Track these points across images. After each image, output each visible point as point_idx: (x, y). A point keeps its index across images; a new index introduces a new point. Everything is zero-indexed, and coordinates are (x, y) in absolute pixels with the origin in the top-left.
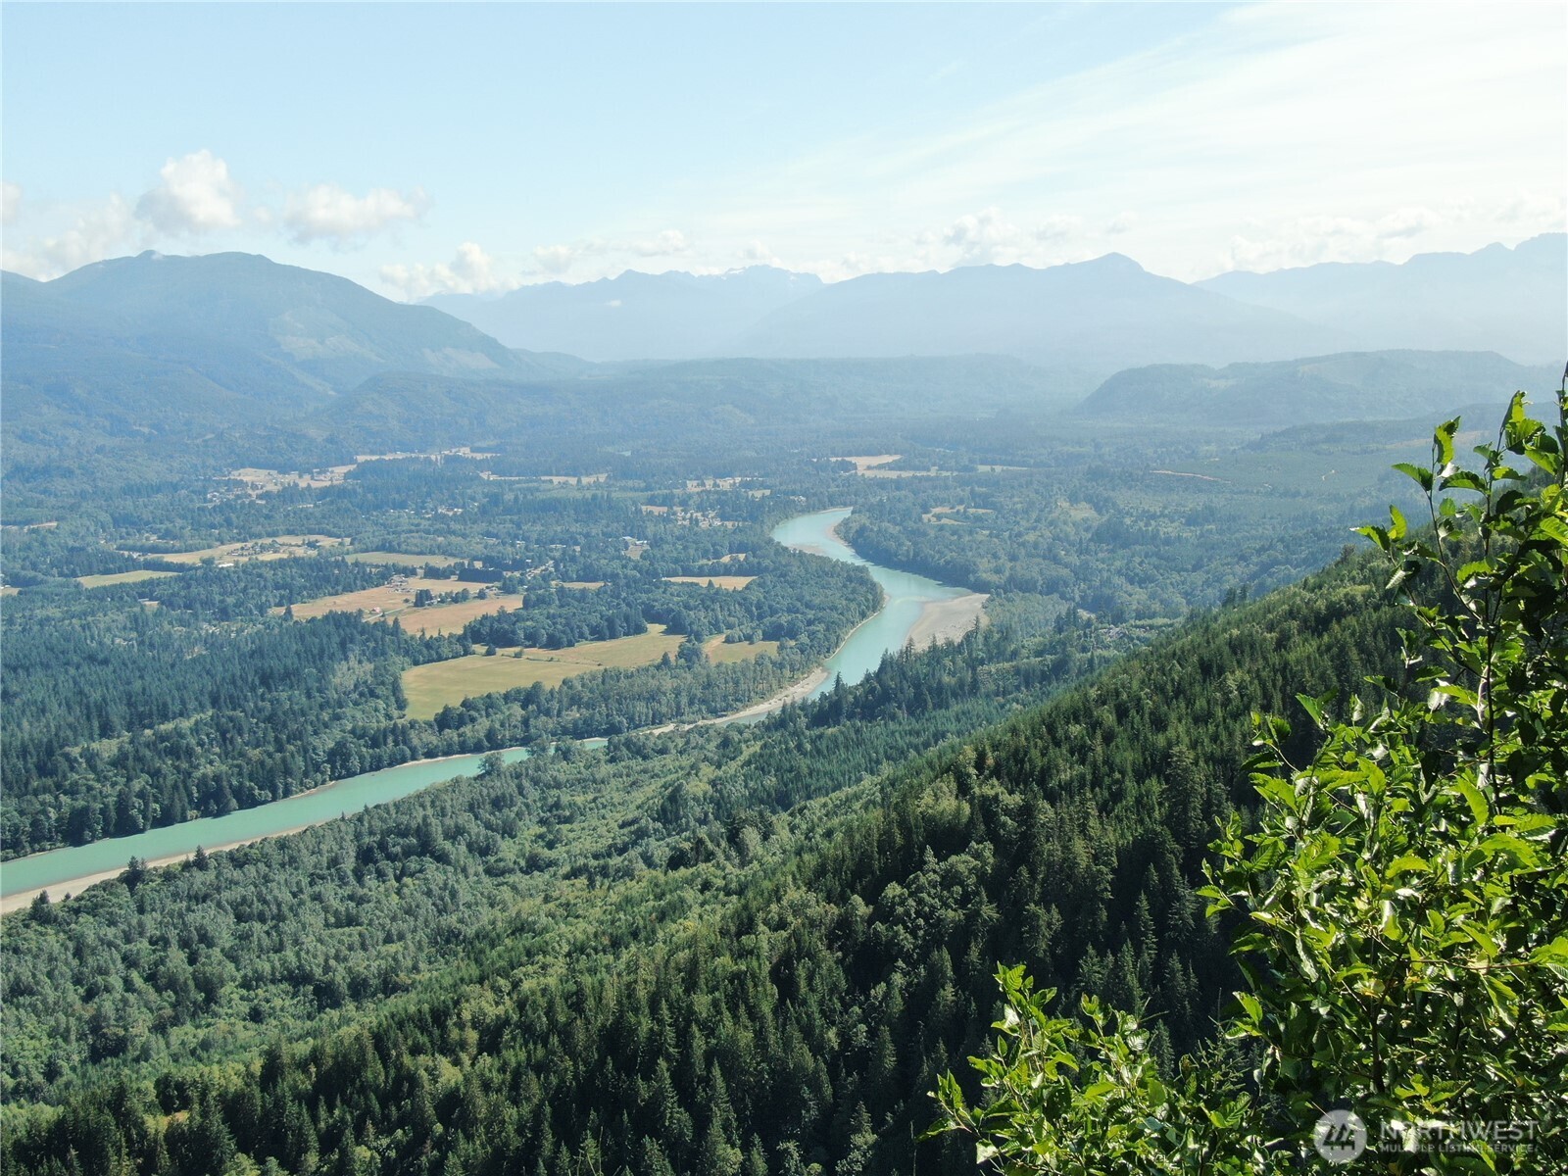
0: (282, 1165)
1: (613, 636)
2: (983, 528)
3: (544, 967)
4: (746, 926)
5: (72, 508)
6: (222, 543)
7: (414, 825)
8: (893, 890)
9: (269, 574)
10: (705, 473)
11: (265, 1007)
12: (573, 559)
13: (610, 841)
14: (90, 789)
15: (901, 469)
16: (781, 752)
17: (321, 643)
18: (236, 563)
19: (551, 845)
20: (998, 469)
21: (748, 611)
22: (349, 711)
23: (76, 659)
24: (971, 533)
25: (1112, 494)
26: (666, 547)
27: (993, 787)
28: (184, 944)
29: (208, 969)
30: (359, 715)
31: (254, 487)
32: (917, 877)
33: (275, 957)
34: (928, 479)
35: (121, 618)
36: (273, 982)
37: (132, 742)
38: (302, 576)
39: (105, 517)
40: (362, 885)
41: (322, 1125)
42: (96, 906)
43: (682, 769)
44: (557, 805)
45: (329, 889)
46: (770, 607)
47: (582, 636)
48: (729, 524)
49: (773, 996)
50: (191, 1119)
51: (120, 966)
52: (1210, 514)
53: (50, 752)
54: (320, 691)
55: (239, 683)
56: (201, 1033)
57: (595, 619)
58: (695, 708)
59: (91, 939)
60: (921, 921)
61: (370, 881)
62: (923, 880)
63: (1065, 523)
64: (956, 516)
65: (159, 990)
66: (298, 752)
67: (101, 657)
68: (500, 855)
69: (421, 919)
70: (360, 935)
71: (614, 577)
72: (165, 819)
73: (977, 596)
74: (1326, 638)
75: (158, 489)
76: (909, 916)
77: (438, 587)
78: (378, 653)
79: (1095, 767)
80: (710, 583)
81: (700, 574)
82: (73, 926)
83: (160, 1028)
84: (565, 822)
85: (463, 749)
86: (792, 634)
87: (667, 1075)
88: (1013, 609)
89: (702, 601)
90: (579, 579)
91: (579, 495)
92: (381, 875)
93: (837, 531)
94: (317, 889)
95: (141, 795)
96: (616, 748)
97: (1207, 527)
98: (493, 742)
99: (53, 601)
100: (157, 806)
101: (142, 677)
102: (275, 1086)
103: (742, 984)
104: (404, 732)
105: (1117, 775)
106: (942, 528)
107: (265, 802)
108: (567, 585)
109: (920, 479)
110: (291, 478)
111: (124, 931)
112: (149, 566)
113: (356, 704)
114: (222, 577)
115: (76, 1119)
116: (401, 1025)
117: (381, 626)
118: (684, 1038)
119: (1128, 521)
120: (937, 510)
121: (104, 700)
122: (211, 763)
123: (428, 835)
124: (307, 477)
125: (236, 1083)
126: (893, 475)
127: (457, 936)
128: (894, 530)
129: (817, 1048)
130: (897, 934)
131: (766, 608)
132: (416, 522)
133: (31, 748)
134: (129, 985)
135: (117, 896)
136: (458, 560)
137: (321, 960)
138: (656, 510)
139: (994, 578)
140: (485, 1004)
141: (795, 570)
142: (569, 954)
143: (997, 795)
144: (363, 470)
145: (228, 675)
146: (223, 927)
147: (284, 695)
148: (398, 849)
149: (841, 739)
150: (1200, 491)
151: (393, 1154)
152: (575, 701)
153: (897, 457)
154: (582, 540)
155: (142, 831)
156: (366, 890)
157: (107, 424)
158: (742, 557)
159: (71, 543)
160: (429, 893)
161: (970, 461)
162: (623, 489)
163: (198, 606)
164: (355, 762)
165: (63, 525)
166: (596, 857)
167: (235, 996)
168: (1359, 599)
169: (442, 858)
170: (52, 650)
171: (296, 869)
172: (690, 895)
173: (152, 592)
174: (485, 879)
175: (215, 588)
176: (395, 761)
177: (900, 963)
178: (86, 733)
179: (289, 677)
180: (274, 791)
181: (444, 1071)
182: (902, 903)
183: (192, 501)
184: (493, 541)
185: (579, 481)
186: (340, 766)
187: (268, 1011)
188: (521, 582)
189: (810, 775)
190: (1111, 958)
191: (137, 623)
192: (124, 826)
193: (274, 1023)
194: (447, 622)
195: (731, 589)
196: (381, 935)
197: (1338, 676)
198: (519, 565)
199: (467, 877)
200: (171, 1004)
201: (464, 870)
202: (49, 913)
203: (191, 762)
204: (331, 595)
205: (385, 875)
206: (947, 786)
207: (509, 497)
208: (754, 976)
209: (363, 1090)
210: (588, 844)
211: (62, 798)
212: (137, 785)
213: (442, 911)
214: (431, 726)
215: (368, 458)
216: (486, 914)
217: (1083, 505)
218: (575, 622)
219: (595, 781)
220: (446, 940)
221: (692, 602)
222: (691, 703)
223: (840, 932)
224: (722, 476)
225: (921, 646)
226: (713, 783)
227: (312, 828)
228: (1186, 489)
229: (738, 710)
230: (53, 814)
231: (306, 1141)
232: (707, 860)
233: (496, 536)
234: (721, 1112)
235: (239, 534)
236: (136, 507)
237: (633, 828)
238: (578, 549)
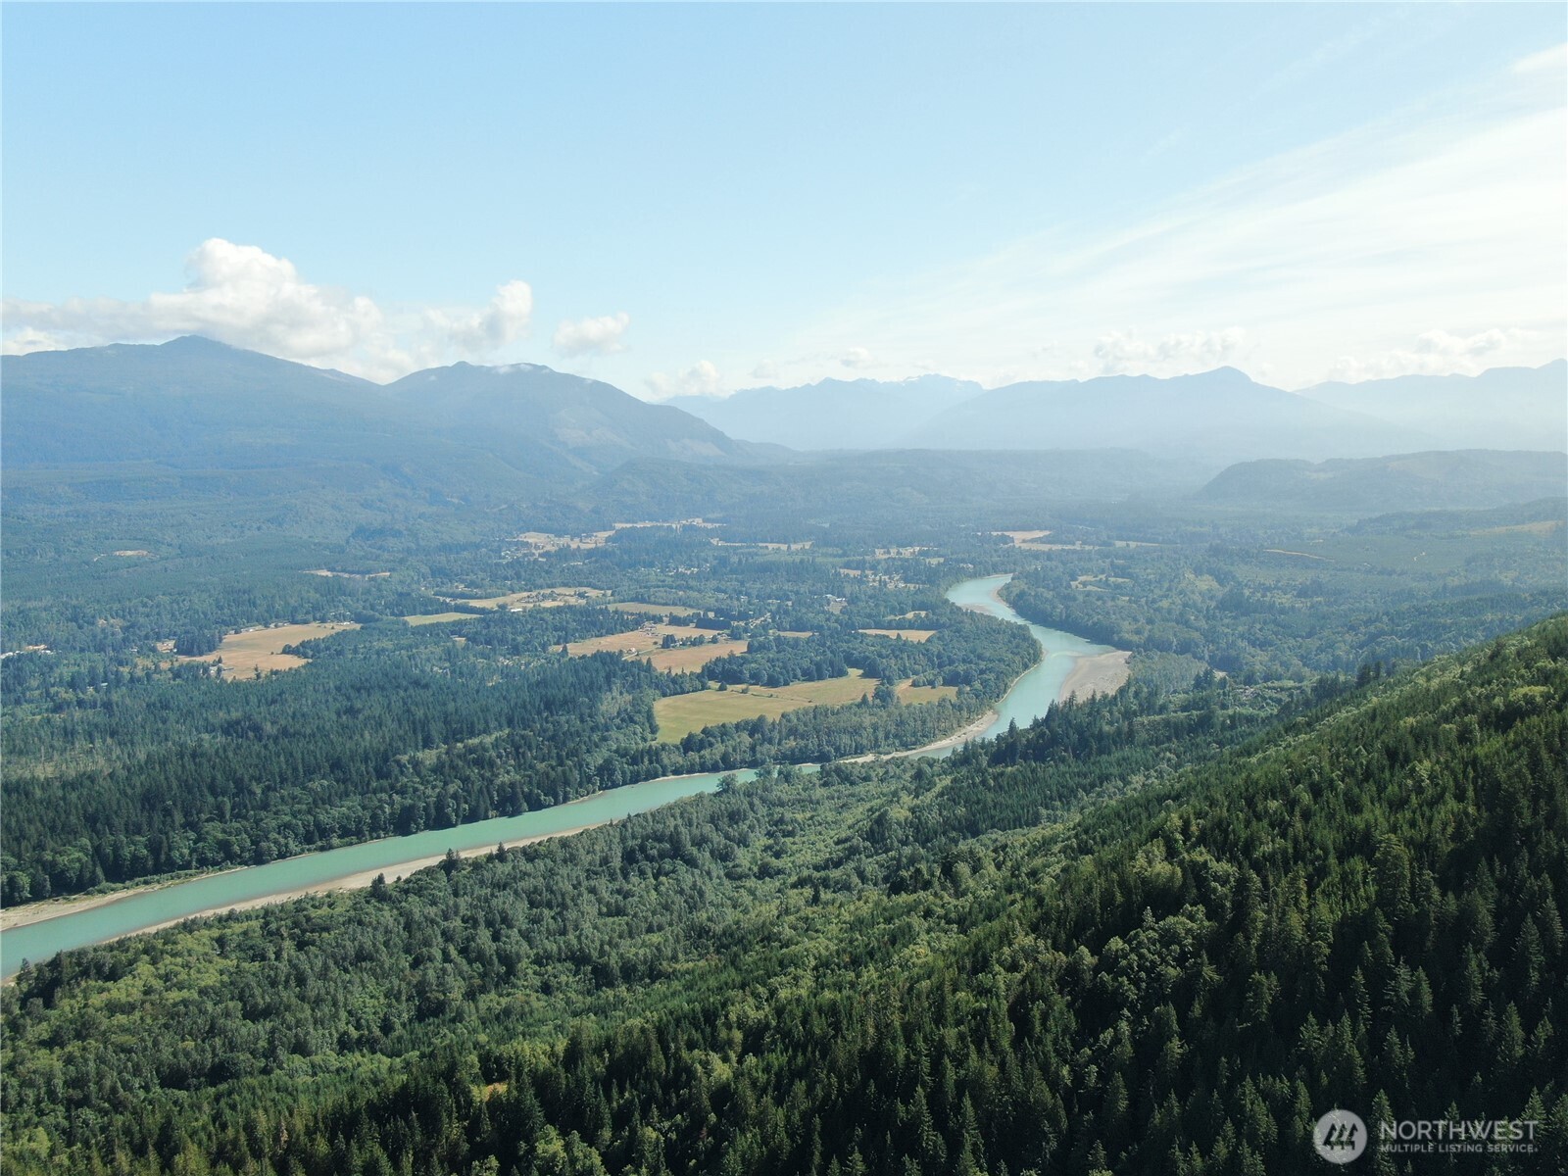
0: (583, 1139)
1: (821, 678)
2: (1123, 595)
3: (796, 978)
4: (981, 964)
5: (402, 561)
6: (514, 592)
7: (668, 833)
8: (1116, 943)
9: (548, 617)
10: (890, 542)
11: (553, 982)
12: (786, 612)
13: (828, 856)
14: (416, 790)
15: (1049, 543)
16: (969, 786)
17: (591, 676)
18: (525, 608)
19: (777, 855)
20: (1133, 545)
21: (930, 660)
22: (614, 734)
23: (405, 683)
24: (1113, 599)
25: (1232, 568)
26: (860, 604)
27: (1201, 854)
28: (489, 924)
29: (508, 947)
30: (621, 737)
31: (537, 547)
32: (1137, 935)
33: (561, 939)
34: (1075, 552)
35: (438, 650)
36: (559, 961)
37: (447, 753)
38: (574, 621)
39: (425, 569)
40: (628, 882)
41: (615, 1104)
42: (421, 889)
43: (884, 795)
44: (781, 821)
45: (603, 884)
46: (949, 657)
47: (795, 677)
48: (911, 586)
49: (1010, 1032)
50: (509, 1091)
51: (440, 939)
52: (1317, 588)
53: (386, 760)
54: (590, 716)
55: (529, 707)
56: (504, 1001)
57: (806, 663)
58: (890, 741)
59: (417, 916)
60: (1143, 975)
61: (634, 879)
62: (1143, 937)
63: (1193, 592)
64: (1098, 583)
65: (470, 962)
66: (575, 766)
67: (424, 682)
68: (737, 862)
69: (676, 914)
70: (627, 924)
71: (819, 628)
72: (472, 817)
73: (1120, 652)
74: (1512, 736)
75: (464, 548)
76: (1132, 968)
77: (681, 633)
78: (634, 686)
79: (1296, 841)
80: (898, 635)
81: (889, 627)
82: (403, 904)
83: (471, 995)
84: (788, 836)
85: (703, 769)
86: (968, 681)
87: (924, 1101)
88: (1153, 666)
89: (893, 650)
90: (791, 630)
91: (789, 559)
92: (642, 873)
93: (1000, 594)
94: (592, 883)
95: (455, 796)
96: (828, 774)
97: (1316, 599)
98: (727, 764)
99: (387, 635)
100: (467, 806)
101: (454, 700)
102: (576, 1068)
103: (984, 1020)
104: (657, 754)
105: (1319, 852)
106: (1088, 594)
107: (549, 806)
108: (782, 634)
109: (1068, 551)
110: (565, 540)
111: (443, 911)
112: (458, 609)
113: (619, 728)
114: (514, 619)
115: (417, 1085)
116: (678, 1022)
117: (636, 664)
118: (937, 1069)
119: (1247, 592)
120: (1082, 578)
121: (426, 717)
122: (508, 772)
123: (679, 841)
124: (577, 540)
125: (544, 1062)
126: (1045, 547)
127: (707, 933)
128: (1049, 595)
129: (1054, 1084)
130: (1121, 985)
131: (945, 659)
132: (662, 578)
133: (371, 755)
134: (447, 958)
135: (436, 880)
136: (695, 611)
137: (597, 944)
138: (852, 573)
139: (1135, 638)
140: (748, 1009)
141: (968, 626)
142: (815, 968)
143: (1206, 862)
144: (620, 536)
145: (520, 701)
146: (520, 911)
147: (563, 719)
148: (655, 852)
149: (1020, 777)
150: (1307, 567)
151: (674, 1136)
152: (793, 732)
153: (1047, 533)
154: (793, 597)
155: (454, 826)
156: (630, 886)
157: (428, 495)
158: (923, 614)
159: (400, 589)
160: (681, 892)
161: (1109, 537)
162: (825, 555)
163: (496, 642)
164: (618, 776)
165: (395, 575)
166: (817, 868)
167: (530, 971)
168: (1538, 699)
169: (691, 862)
170: (387, 675)
171: (576, 865)
172: (916, 921)
173: (460, 630)
174: (726, 882)
175: (509, 629)
176: (651, 775)
177: (1126, 1012)
178: (413, 744)
179: (567, 704)
180: (556, 796)
181: (716, 1067)
182: (1125, 957)
183: (490, 557)
184: (722, 596)
185: (789, 547)
186: (607, 778)
187: (556, 985)
188: (746, 630)
189: (995, 807)
190: (1331, 1027)
191: (450, 655)
192: (439, 821)
193: (561, 996)
194: (687, 662)
195: (916, 641)
196: (644, 926)
197: (1532, 774)
198: (743, 616)
199: (711, 879)
200: (479, 974)
201: (709, 873)
202: (385, 893)
203: (493, 771)
204: (597, 636)
205: (645, 873)
206: (1158, 849)
207: (735, 559)
208: (995, 1015)
209: (648, 1076)
210: (807, 857)
211: (395, 796)
212: (452, 788)
213: (692, 908)
214: (678, 748)
215: (625, 525)
216: (731, 916)
217: (1206, 577)
218: (790, 666)
219: (811, 802)
220: (699, 935)
221: (884, 651)
222: (887, 737)
223: (1069, 978)
224: (904, 546)
225: (1081, 698)
226: (912, 810)
227: (587, 830)
228: (1295, 566)
229: (925, 745)
230: (387, 810)
231: (602, 1119)
232: (925, 888)
233: (725, 592)
234: (971, 1137)
235: (526, 585)
236: (448, 561)
237: (847, 845)
238: (790, 603)
